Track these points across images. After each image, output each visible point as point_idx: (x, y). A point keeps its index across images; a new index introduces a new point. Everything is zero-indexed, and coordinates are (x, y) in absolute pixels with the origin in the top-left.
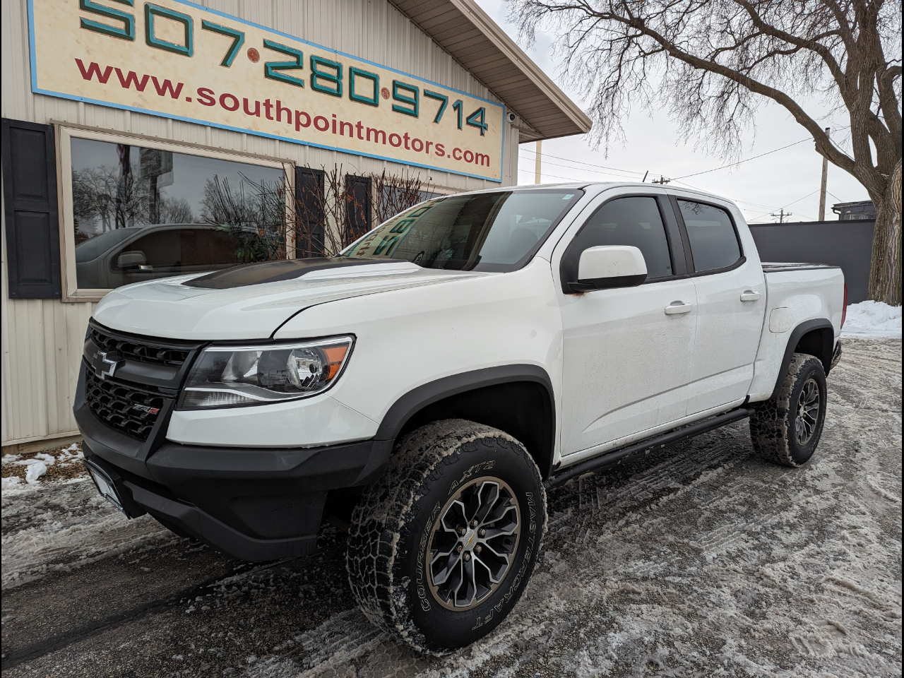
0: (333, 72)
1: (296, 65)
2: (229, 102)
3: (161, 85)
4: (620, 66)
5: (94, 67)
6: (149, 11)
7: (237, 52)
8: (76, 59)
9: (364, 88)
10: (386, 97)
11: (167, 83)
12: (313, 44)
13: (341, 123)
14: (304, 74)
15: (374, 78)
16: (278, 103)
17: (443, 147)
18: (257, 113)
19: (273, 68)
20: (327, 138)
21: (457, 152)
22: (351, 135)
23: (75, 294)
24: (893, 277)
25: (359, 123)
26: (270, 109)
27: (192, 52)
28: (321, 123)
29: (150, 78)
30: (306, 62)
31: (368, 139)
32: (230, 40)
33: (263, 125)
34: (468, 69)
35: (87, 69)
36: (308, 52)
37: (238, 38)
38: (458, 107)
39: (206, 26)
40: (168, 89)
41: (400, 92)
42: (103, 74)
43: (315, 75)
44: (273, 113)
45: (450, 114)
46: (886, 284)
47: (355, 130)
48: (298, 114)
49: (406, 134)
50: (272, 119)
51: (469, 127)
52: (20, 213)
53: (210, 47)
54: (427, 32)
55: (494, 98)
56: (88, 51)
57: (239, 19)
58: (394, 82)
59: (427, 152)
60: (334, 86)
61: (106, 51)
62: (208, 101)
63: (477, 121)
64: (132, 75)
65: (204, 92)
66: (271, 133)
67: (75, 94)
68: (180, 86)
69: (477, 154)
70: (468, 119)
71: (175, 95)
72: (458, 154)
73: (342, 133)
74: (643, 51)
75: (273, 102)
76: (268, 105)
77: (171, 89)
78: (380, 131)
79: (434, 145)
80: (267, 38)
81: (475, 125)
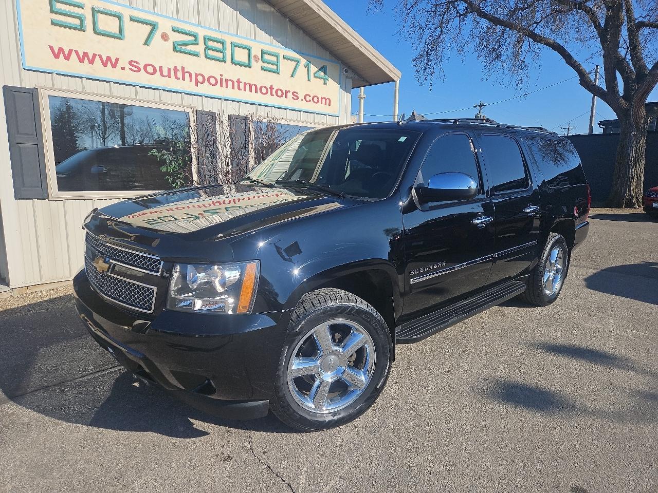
0: (220, 46)
1: (194, 42)
2: (150, 69)
3: (104, 59)
5: (61, 50)
6: (95, 11)
7: (154, 36)
8: (49, 46)
9: (241, 55)
10: (256, 61)
11: (109, 58)
12: (205, 28)
13: (226, 80)
14: (200, 48)
15: (249, 50)
16: (183, 68)
17: (297, 93)
18: (169, 76)
19: (179, 45)
20: (217, 91)
21: (308, 98)
22: (233, 88)
23: (57, 195)
25: (239, 79)
27: (124, 37)
28: (212, 81)
29: (97, 55)
30: (201, 40)
31: (245, 90)
32: (151, 27)
33: (173, 84)
34: (314, 39)
35: (56, 51)
36: (201, 33)
37: (154, 26)
38: (307, 66)
39: (132, 19)
40: (109, 63)
41: (266, 57)
42: (66, 53)
43: (207, 48)
44: (180, 75)
45: (302, 70)
47: (236, 84)
48: (197, 75)
49: (271, 86)
50: (179, 79)
51: (316, 79)
53: (136, 33)
55: (333, 59)
56: (56, 40)
57: (155, 13)
58: (262, 50)
59: (286, 97)
60: (220, 55)
61: (67, 39)
62: (136, 69)
63: (322, 75)
64: (85, 54)
65: (133, 63)
66: (179, 88)
67: (50, 69)
68: (117, 60)
69: (321, 97)
70: (314, 74)
71: (114, 66)
73: (227, 87)
74: (458, 12)
75: (179, 68)
76: (176, 70)
77: (111, 62)
78: (254, 85)
79: (291, 93)
80: (174, 25)
81: (319, 78)
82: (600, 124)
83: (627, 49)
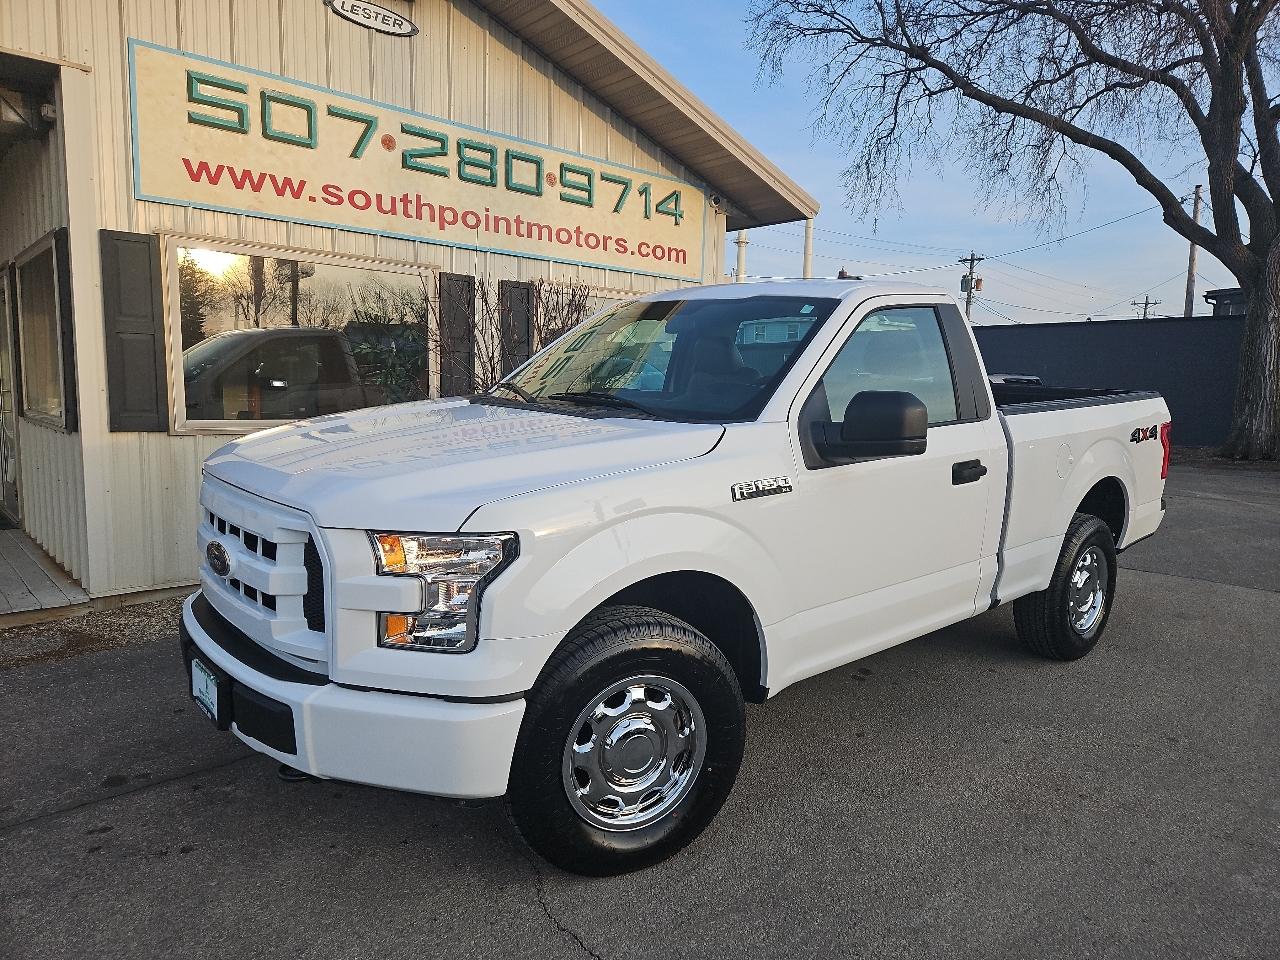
0: (485, 157)
1: (440, 151)
2: (360, 200)
3: (280, 183)
4: (896, 107)
5: (204, 166)
7: (369, 140)
8: (183, 159)
9: (524, 174)
10: (552, 183)
11: (288, 182)
12: (460, 125)
13: (496, 217)
14: (450, 162)
15: (538, 163)
16: (418, 197)
17: (625, 241)
18: (393, 211)
19: (412, 156)
21: (644, 247)
23: (184, 426)
24: (1268, 395)
25: (518, 217)
26: (406, 206)
27: (316, 144)
28: (471, 220)
29: (268, 176)
30: (452, 148)
31: (530, 235)
32: (362, 127)
33: (401, 225)
34: (657, 145)
35: (195, 169)
36: (453, 138)
37: (370, 124)
38: (644, 191)
39: (331, 112)
40: (288, 189)
41: (570, 177)
42: (213, 171)
43: (462, 162)
44: (412, 209)
45: (634, 200)
46: (1258, 404)
47: (513, 226)
48: (442, 209)
49: (578, 228)
50: (411, 217)
51: (659, 215)
52: (121, 335)
53: (338, 135)
54: (605, 102)
55: (692, 179)
56: (196, 149)
57: (371, 101)
58: (562, 166)
59: (605, 248)
60: (486, 174)
61: (216, 147)
62: (335, 200)
63: (670, 207)
64: (247, 174)
65: (330, 190)
66: (407, 234)
67: (185, 200)
68: (302, 184)
69: (670, 248)
70: (657, 206)
71: (297, 195)
72: (644, 250)
73: (497, 230)
74: (928, 89)
75: (412, 197)
76: (406, 200)
77: (292, 188)
78: (545, 226)
79: (614, 239)
80: (405, 122)
81: (667, 213)
82: (1206, 298)
83: (1255, 156)
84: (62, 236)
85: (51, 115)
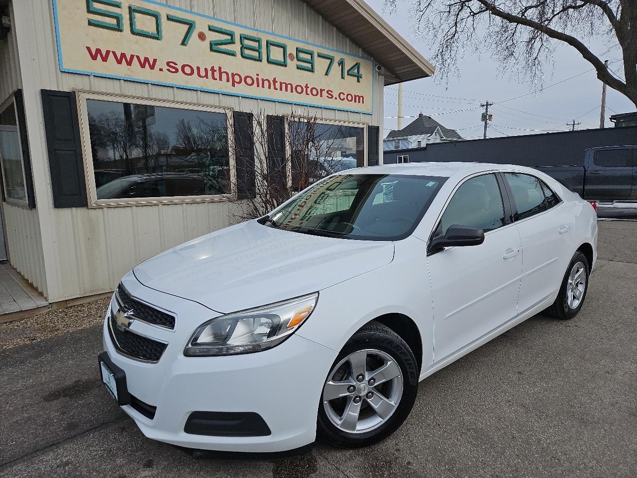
0: (255, 45)
1: (231, 41)
2: (188, 70)
3: (142, 61)
4: (456, 23)
5: (98, 51)
6: (131, 10)
7: (191, 35)
8: (87, 47)
9: (277, 54)
10: (292, 59)
11: (146, 59)
12: (241, 26)
13: (263, 79)
14: (236, 48)
15: (284, 47)
16: (220, 68)
17: (332, 92)
18: (206, 76)
19: (215, 44)
20: (254, 91)
21: (341, 95)
22: (269, 87)
23: (96, 203)
25: (275, 79)
26: (215, 73)
27: (161, 36)
28: (249, 81)
29: (135, 56)
30: (237, 39)
31: (281, 89)
32: (186, 27)
33: (210, 84)
34: (348, 36)
35: (94, 52)
36: (238, 32)
37: (191, 25)
38: (341, 63)
39: (169, 18)
40: (147, 64)
41: (302, 55)
42: (104, 53)
43: (243, 47)
44: (217, 75)
45: (336, 68)
47: (272, 84)
48: (233, 75)
49: (307, 85)
50: (216, 79)
51: (349, 77)
52: (57, 152)
53: (173, 32)
54: (319, 12)
55: (366, 55)
56: (94, 41)
57: (191, 12)
58: (297, 49)
59: (321, 96)
60: (256, 54)
61: (105, 40)
62: (174, 70)
63: (355, 72)
64: (123, 55)
65: (170, 64)
66: (216, 90)
67: (88, 71)
68: (155, 61)
69: (355, 95)
70: (348, 71)
71: (152, 67)
72: (342, 98)
73: (263, 86)
74: (472, 12)
75: (216, 68)
76: (213, 69)
77: (149, 63)
78: (289, 84)
79: (326, 91)
80: (211, 24)
81: (353, 76)
82: (611, 119)
84: (19, 95)
85: (7, 22)
